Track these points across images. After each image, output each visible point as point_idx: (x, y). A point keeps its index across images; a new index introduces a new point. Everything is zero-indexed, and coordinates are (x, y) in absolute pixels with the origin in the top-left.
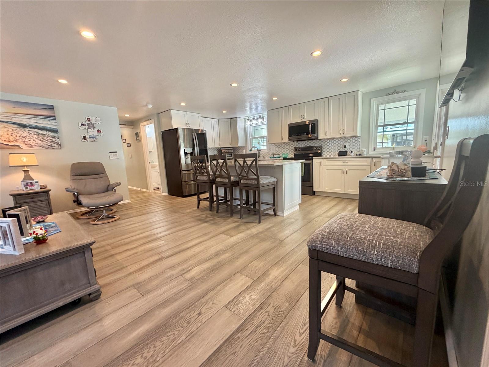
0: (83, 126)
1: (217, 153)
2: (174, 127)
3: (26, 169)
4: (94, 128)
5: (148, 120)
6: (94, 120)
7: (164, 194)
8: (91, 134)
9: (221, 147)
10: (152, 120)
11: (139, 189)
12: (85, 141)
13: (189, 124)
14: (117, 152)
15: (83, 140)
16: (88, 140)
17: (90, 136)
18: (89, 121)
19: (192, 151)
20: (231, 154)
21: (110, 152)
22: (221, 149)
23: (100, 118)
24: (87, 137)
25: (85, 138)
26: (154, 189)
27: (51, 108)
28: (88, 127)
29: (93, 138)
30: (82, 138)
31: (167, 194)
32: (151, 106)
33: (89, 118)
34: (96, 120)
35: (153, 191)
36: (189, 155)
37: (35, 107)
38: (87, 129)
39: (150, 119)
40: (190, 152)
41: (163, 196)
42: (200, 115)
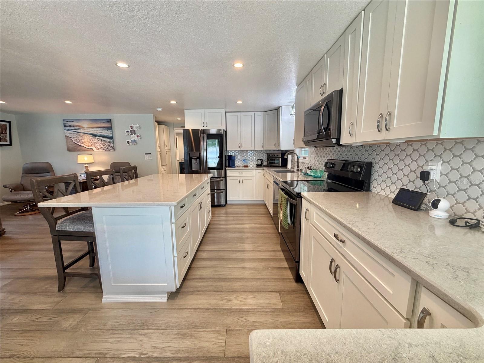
0: (128, 133)
2: (187, 128)
3: (86, 165)
4: (135, 134)
6: (135, 127)
8: (133, 139)
9: (265, 149)
12: (129, 144)
13: (206, 123)
14: (150, 154)
15: (127, 144)
16: (131, 144)
17: (132, 140)
18: (132, 128)
19: (198, 156)
21: (146, 154)
23: (139, 125)
24: (130, 141)
25: (128, 142)
27: (110, 121)
28: (131, 133)
29: (134, 142)
30: (127, 142)
33: (132, 126)
34: (137, 127)
37: (100, 122)
38: (130, 135)
40: (196, 157)
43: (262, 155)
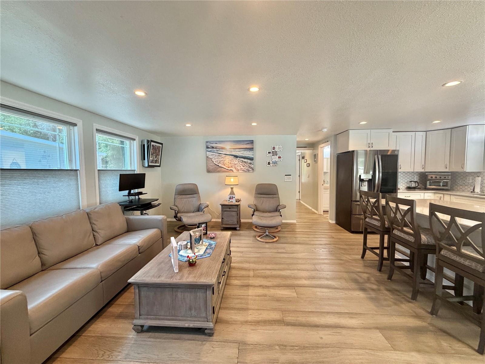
0: (269, 154)
1: (418, 178)
2: (351, 149)
3: (232, 187)
4: (276, 155)
5: (326, 142)
6: (277, 148)
7: (331, 221)
8: (274, 160)
9: (426, 171)
10: (329, 142)
11: (311, 208)
12: (269, 166)
13: (372, 143)
14: (291, 175)
15: (268, 165)
16: (271, 165)
17: (272, 161)
18: (274, 149)
19: (371, 178)
20: (447, 182)
21: (286, 175)
22: (427, 174)
23: (281, 146)
24: (271, 162)
25: (269, 164)
26: (323, 211)
27: (252, 142)
28: (272, 154)
29: (275, 163)
30: (268, 163)
31: (334, 222)
32: (326, 130)
33: (274, 147)
34: (279, 148)
35: (322, 213)
36: (366, 182)
37: (243, 143)
38: (271, 156)
39: (328, 141)
40: (368, 180)
41: (330, 223)
42: (392, 130)
43: (413, 177)
